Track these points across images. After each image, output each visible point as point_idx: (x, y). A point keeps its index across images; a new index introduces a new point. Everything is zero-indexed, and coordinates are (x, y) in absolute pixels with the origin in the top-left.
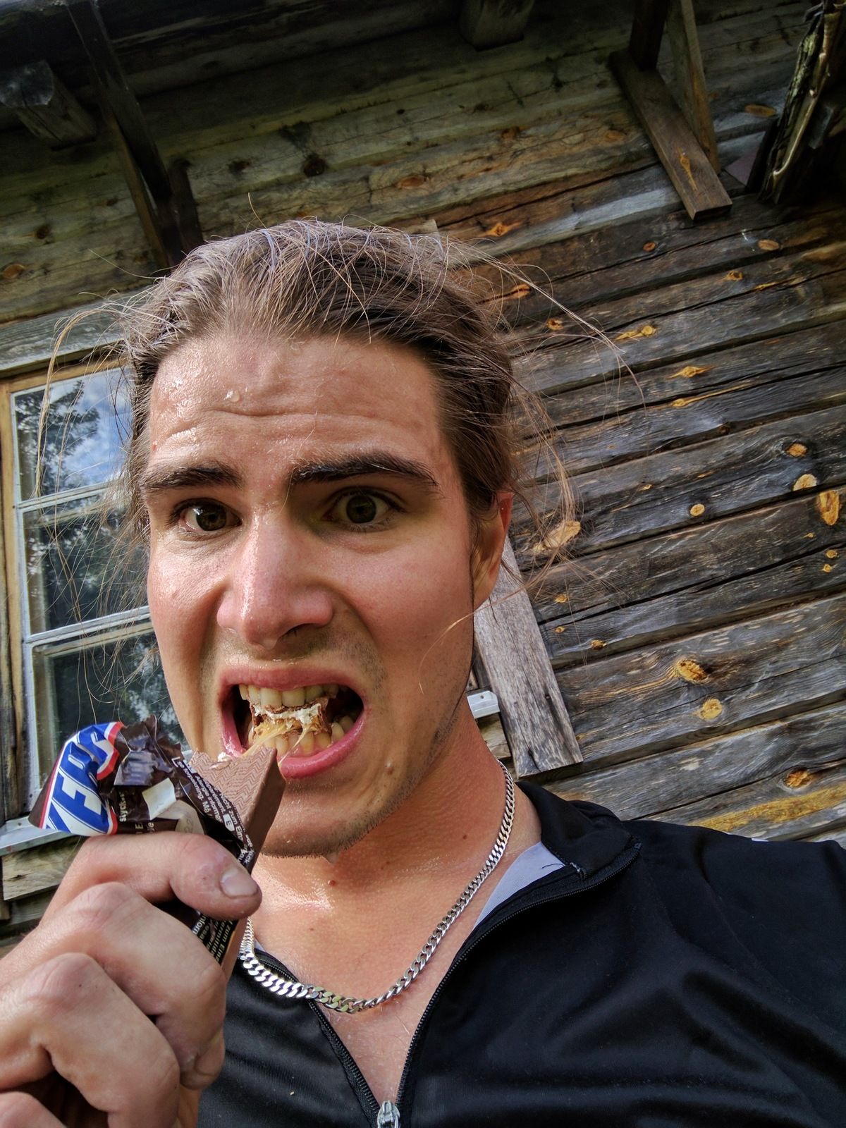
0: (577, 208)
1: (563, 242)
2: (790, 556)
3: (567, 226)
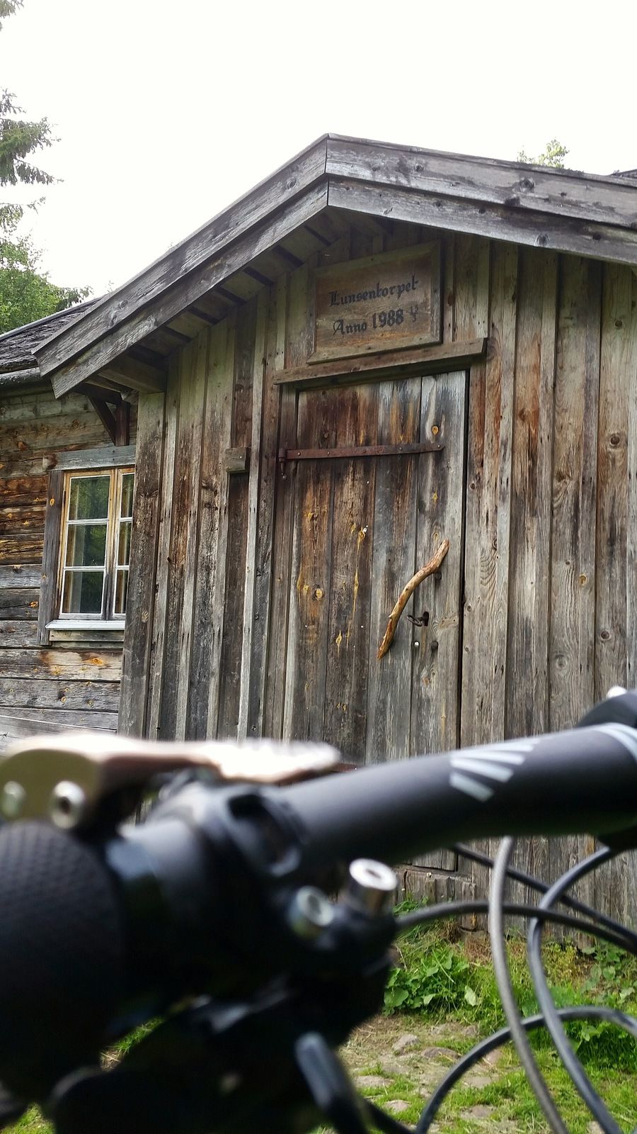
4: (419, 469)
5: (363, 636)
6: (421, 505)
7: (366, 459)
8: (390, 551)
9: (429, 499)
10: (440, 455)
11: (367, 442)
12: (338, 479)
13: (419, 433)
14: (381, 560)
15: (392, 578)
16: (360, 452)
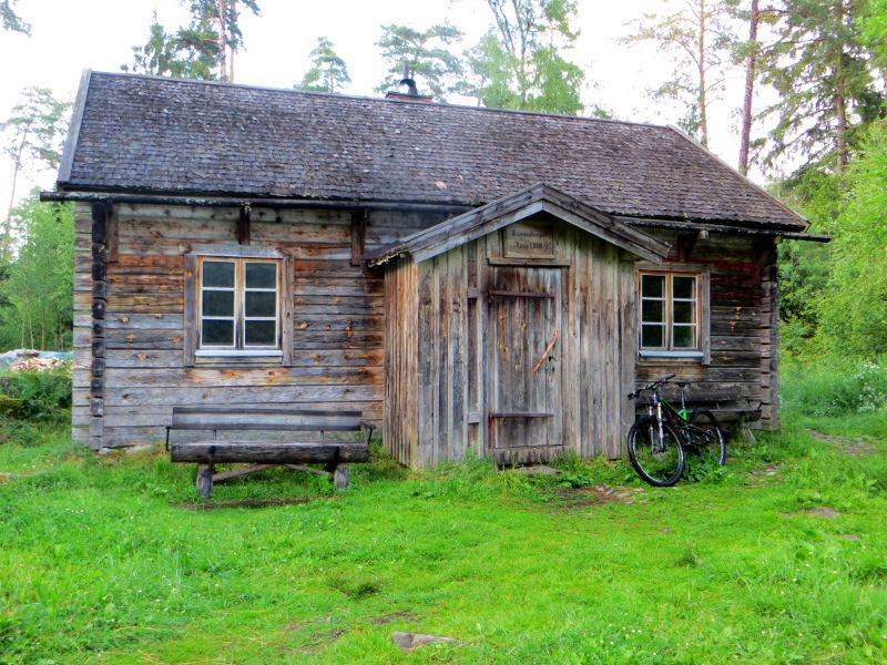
0: (331, 253)
1: (325, 261)
2: (339, 341)
3: (327, 257)
4: (546, 303)
5: (526, 366)
6: (546, 317)
7: (524, 297)
8: (536, 334)
9: (549, 314)
10: (553, 299)
11: (524, 290)
12: (512, 304)
13: (544, 290)
14: (532, 336)
15: (536, 344)
16: (522, 294)
